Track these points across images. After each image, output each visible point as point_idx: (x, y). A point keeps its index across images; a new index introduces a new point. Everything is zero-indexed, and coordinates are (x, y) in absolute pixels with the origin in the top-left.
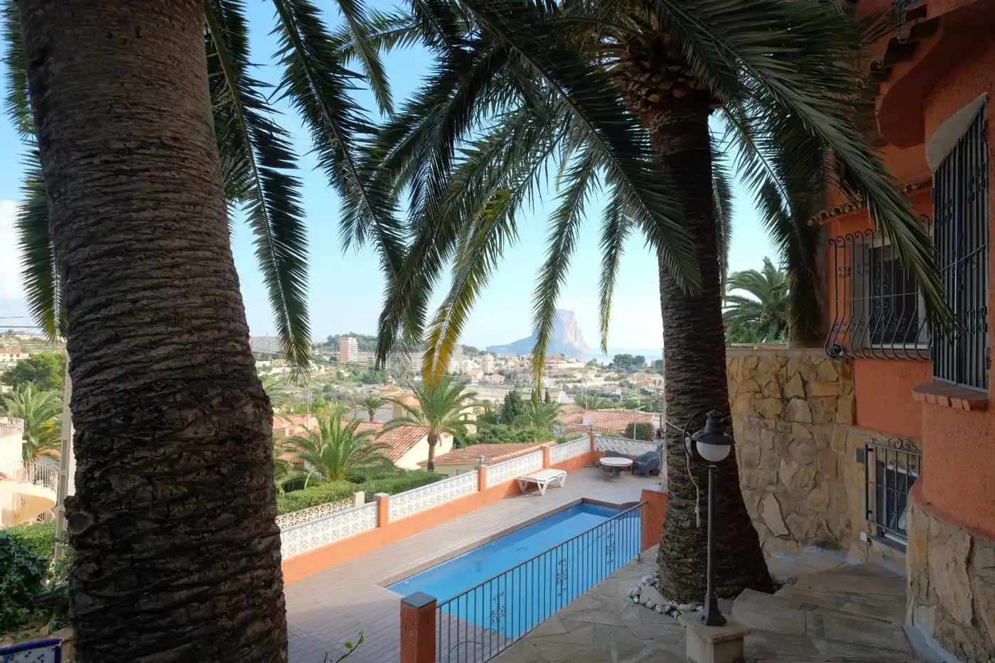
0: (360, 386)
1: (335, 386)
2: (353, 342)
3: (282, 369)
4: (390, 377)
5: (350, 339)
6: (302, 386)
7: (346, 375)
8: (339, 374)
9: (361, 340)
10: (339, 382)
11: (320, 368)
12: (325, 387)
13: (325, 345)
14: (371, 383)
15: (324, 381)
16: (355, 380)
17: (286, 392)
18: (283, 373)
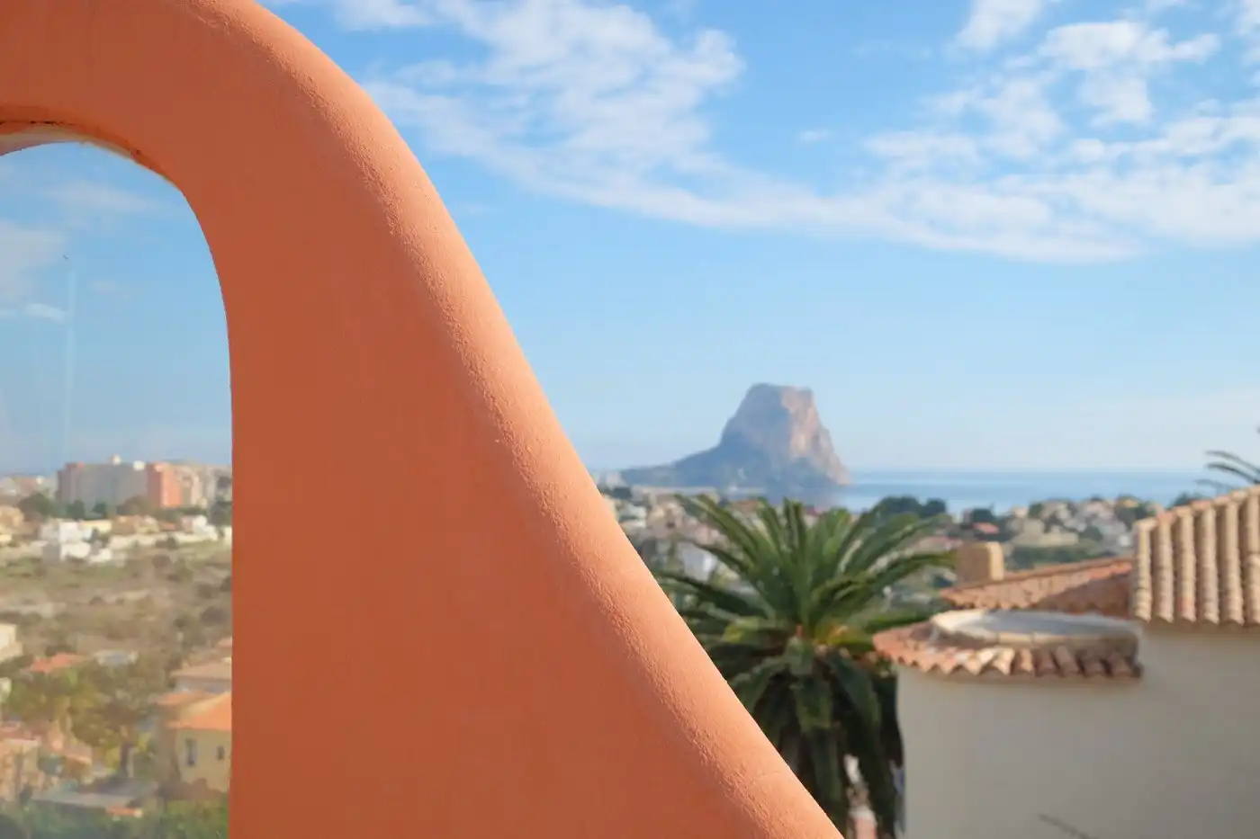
11: (221, 535)
17: (132, 596)
18: (136, 548)
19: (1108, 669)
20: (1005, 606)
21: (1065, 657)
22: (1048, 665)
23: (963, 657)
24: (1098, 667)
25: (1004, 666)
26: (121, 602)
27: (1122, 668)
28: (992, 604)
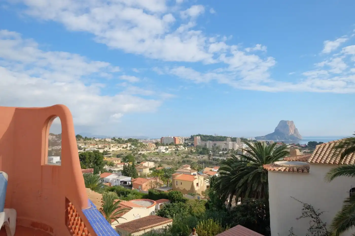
0: (199, 155)
1: (190, 156)
2: (199, 138)
3: (172, 149)
4: (211, 152)
5: (198, 137)
6: (178, 156)
7: (194, 151)
8: (191, 151)
9: (202, 137)
10: (191, 154)
11: (185, 148)
12: (186, 156)
13: (190, 139)
14: (203, 154)
15: (186, 154)
16: (197, 153)
17: (171, 158)
18: (172, 151)
19: (303, 171)
20: (291, 160)
21: (295, 169)
22: (291, 170)
23: (275, 168)
24: (301, 171)
25: (282, 170)
26: (170, 159)
27: (305, 171)
28: (289, 160)
